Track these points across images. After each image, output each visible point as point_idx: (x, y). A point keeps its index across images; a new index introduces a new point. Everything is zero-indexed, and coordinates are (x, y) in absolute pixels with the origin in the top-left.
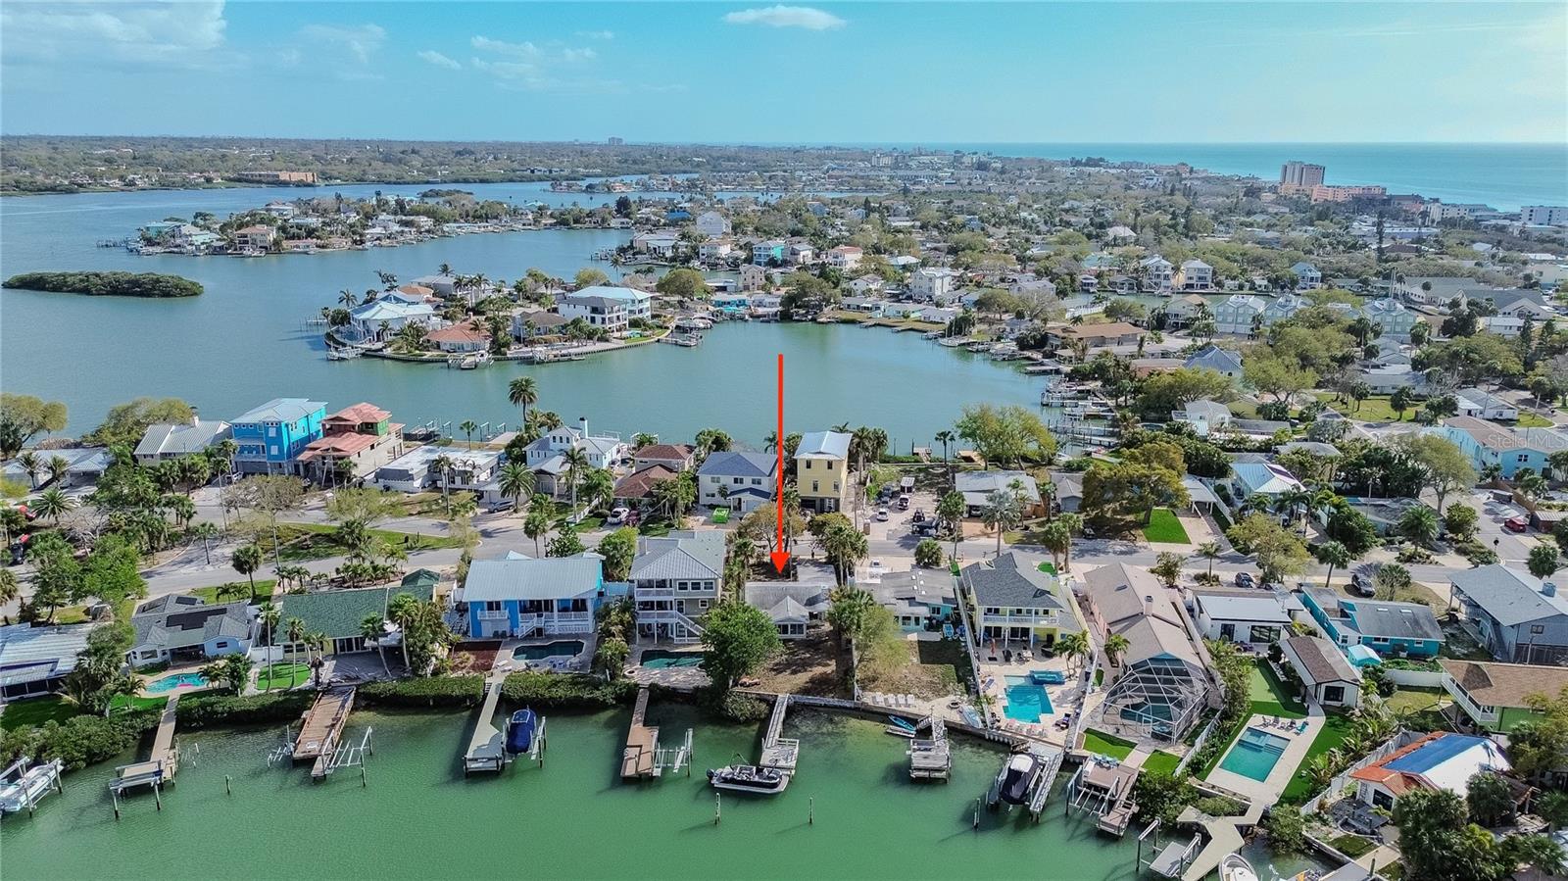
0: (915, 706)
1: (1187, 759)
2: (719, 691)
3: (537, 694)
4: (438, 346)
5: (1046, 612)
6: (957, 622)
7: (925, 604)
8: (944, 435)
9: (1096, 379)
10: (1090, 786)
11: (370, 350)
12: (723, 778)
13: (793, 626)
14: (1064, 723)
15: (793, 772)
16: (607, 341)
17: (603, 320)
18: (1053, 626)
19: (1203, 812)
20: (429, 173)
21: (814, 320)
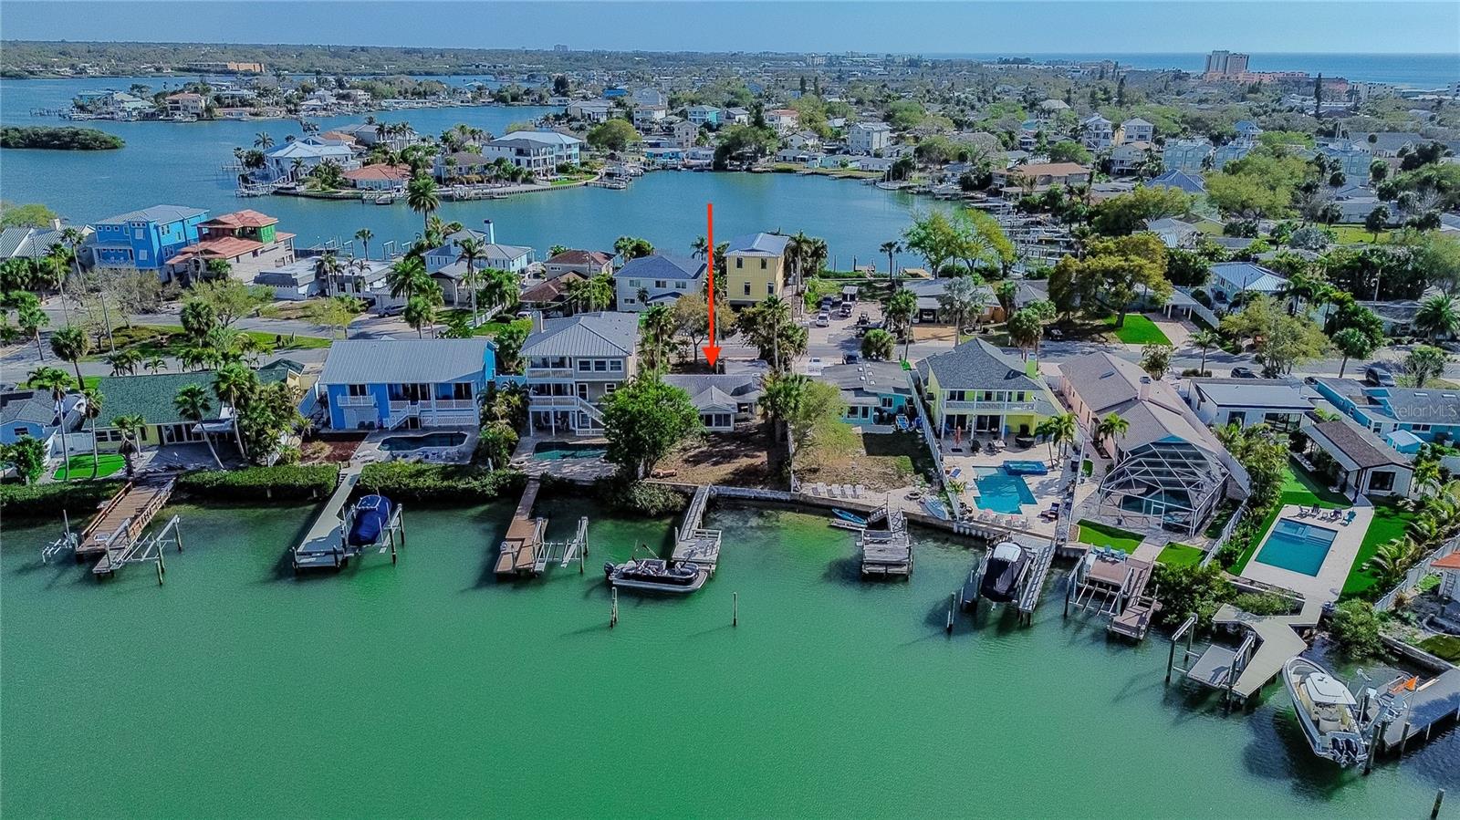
0: (868, 498)
1: (1215, 551)
2: (624, 482)
3: (399, 484)
4: (354, 186)
5: (1021, 397)
6: (913, 414)
7: (875, 395)
8: (890, 245)
9: (1045, 211)
10: (1092, 582)
11: (281, 188)
12: (624, 574)
13: (718, 417)
14: (1051, 513)
15: (714, 567)
16: (532, 182)
17: (529, 162)
18: (1031, 412)
19: (1245, 611)
20: (376, 66)
21: (749, 170)
